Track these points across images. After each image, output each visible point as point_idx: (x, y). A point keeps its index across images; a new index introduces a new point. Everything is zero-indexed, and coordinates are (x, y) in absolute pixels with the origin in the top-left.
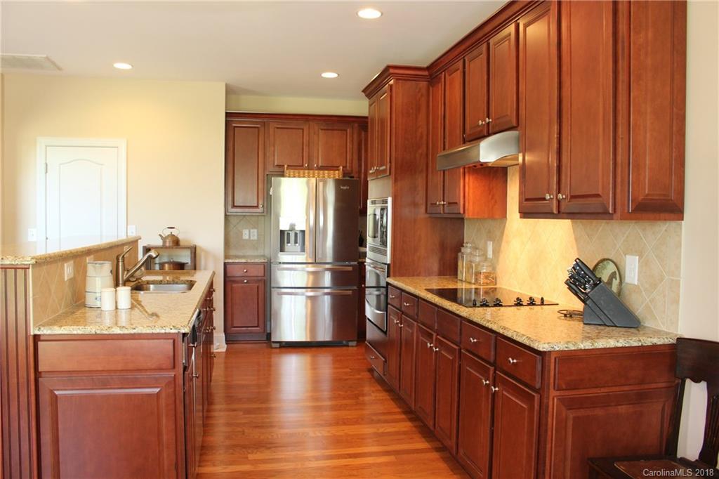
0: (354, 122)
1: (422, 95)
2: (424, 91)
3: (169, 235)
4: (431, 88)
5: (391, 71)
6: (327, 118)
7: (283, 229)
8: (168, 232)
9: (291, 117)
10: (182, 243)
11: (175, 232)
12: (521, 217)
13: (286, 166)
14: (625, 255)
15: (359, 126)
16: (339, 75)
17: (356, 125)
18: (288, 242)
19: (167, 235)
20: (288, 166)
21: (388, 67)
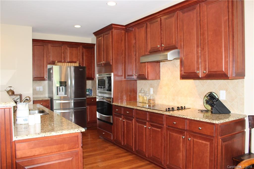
0: (80, 45)
1: (123, 35)
2: (123, 34)
3: (9, 90)
4: (127, 33)
5: (113, 26)
6: (71, 43)
7: (57, 86)
8: (9, 89)
9: (57, 42)
10: (15, 93)
11: (12, 89)
12: (180, 79)
13: (57, 61)
14: (220, 91)
15: (82, 46)
16: (81, 26)
17: (81, 46)
18: (60, 91)
19: (8, 90)
20: (58, 61)
21: (112, 24)
